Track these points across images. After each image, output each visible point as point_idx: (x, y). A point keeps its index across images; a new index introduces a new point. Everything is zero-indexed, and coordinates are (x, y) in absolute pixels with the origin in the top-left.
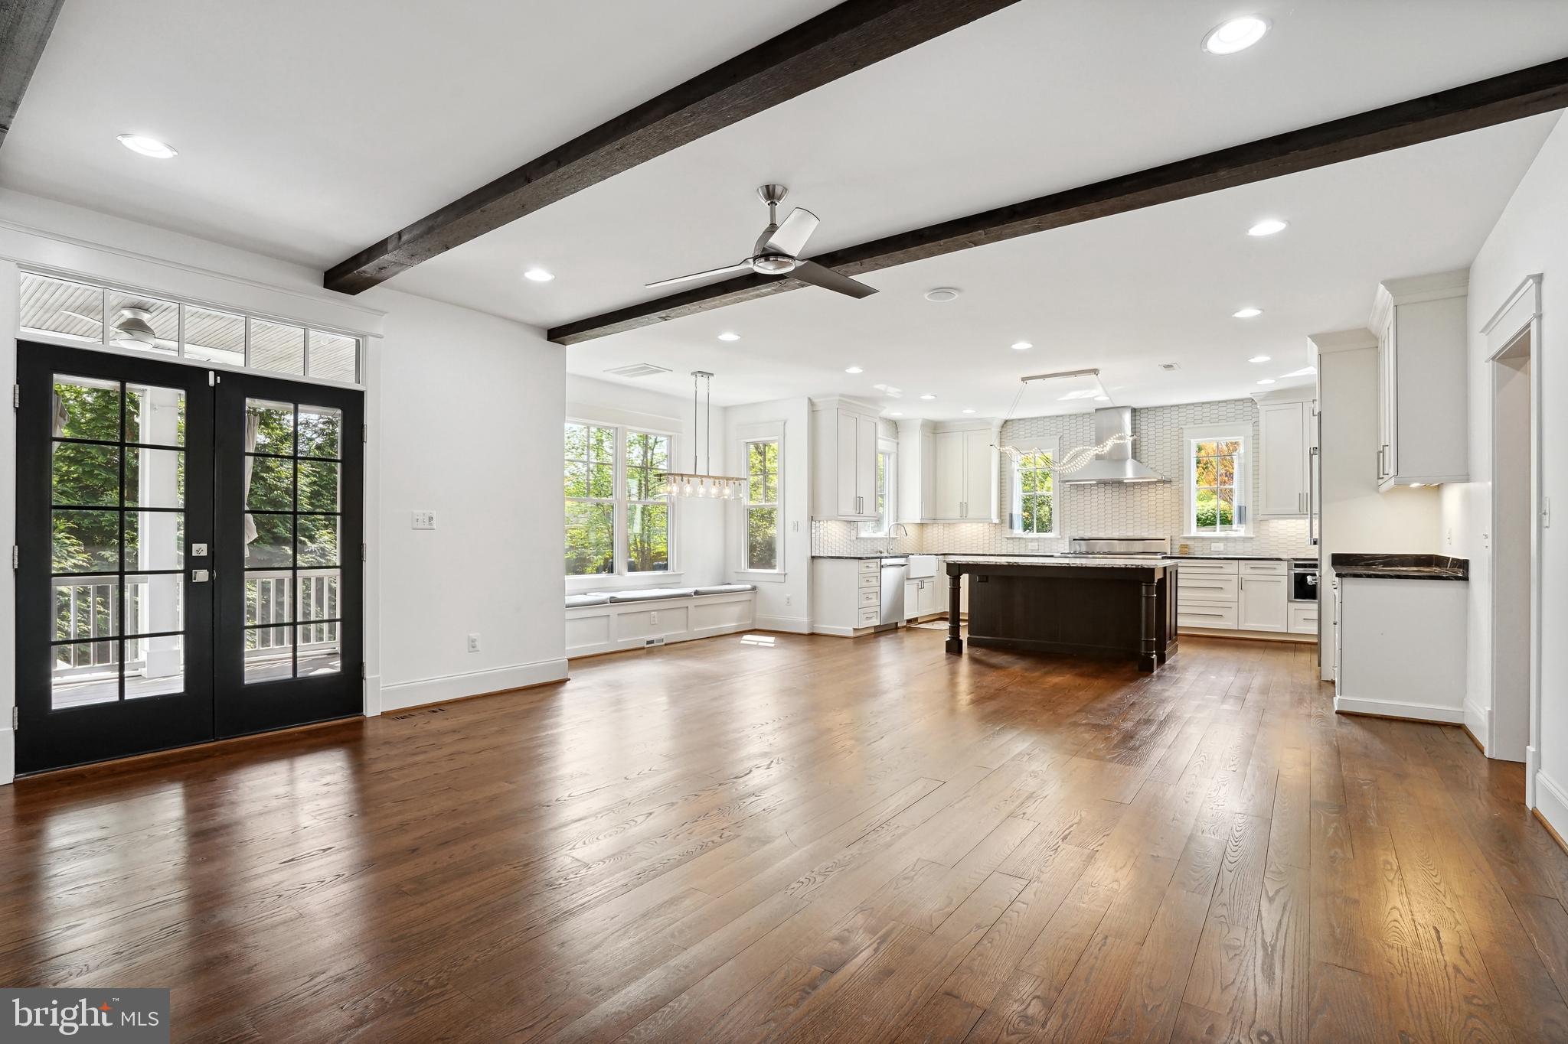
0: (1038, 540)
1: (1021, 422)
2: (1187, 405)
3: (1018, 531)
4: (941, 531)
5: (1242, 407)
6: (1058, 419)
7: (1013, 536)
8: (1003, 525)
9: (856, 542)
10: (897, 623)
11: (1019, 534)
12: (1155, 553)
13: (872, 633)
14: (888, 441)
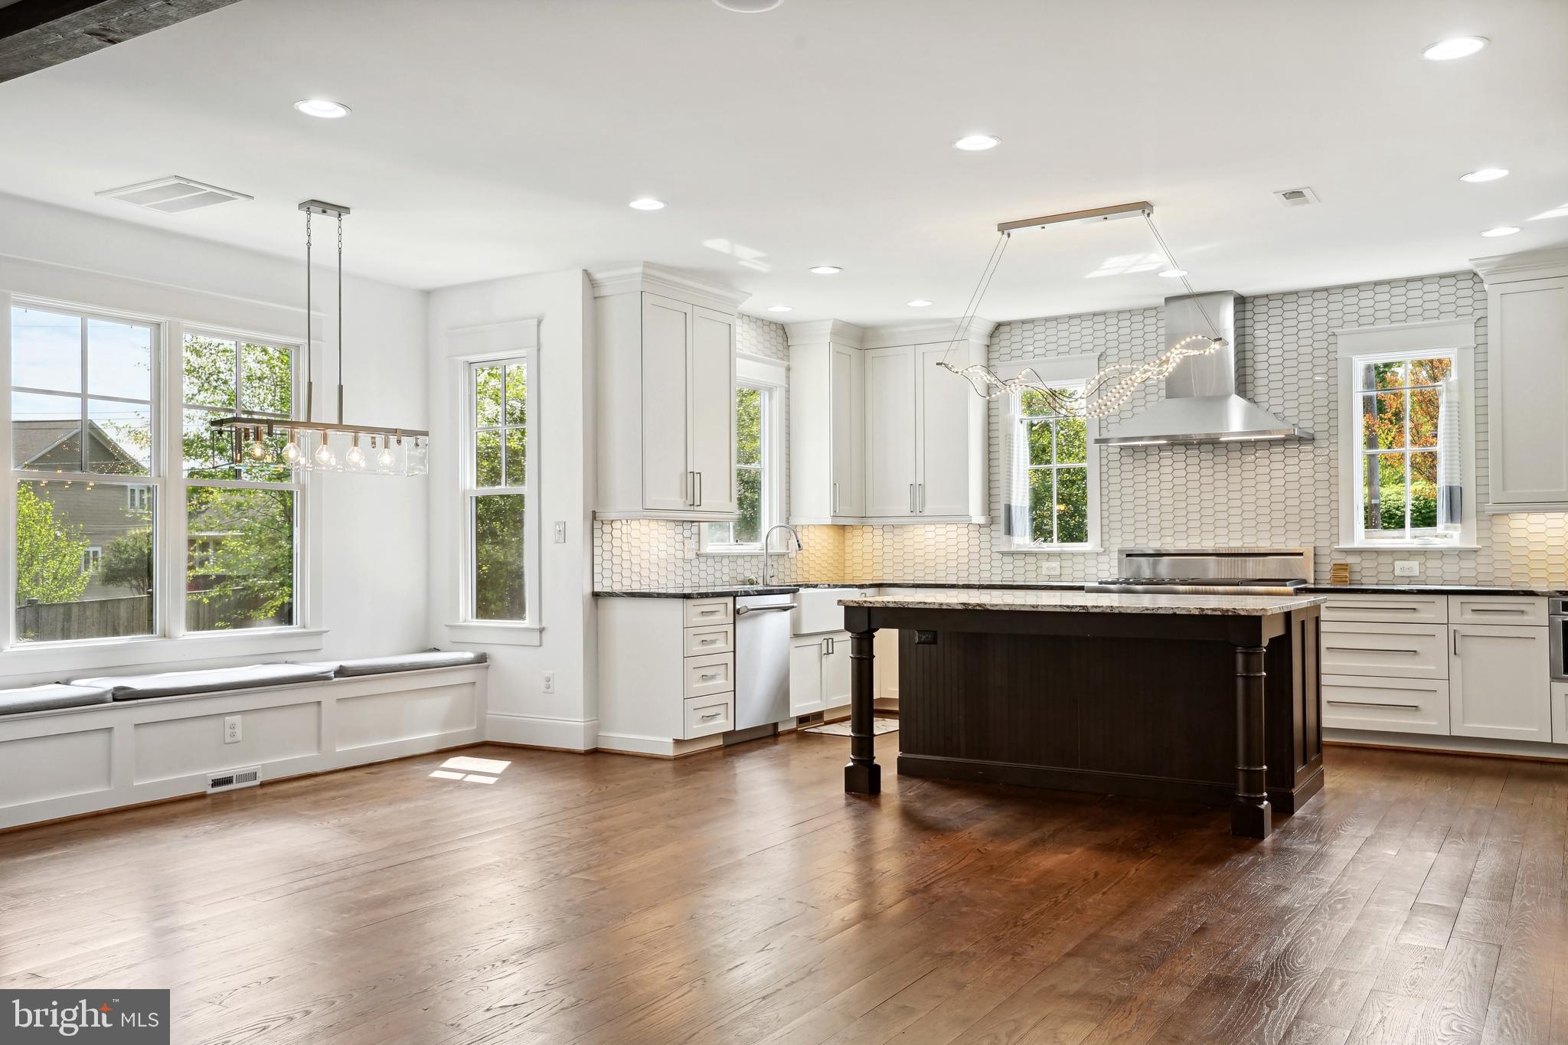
0: (1059, 554)
1: (1026, 327)
2: (1346, 287)
3: (1023, 538)
4: (878, 539)
5: (1453, 289)
6: (1096, 319)
7: (1013, 549)
8: (992, 527)
9: (695, 563)
10: (775, 725)
11: (1025, 545)
12: (1282, 582)
13: (718, 748)
14: (770, 363)
